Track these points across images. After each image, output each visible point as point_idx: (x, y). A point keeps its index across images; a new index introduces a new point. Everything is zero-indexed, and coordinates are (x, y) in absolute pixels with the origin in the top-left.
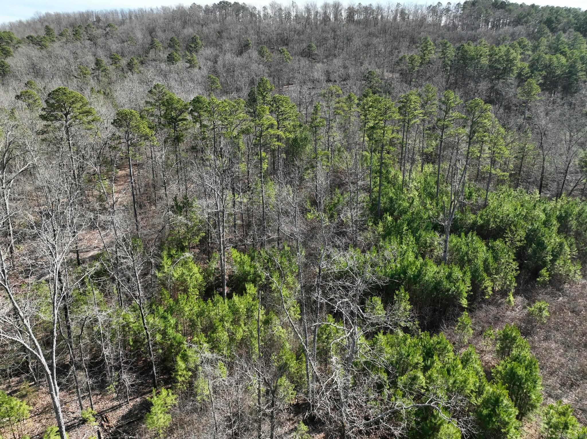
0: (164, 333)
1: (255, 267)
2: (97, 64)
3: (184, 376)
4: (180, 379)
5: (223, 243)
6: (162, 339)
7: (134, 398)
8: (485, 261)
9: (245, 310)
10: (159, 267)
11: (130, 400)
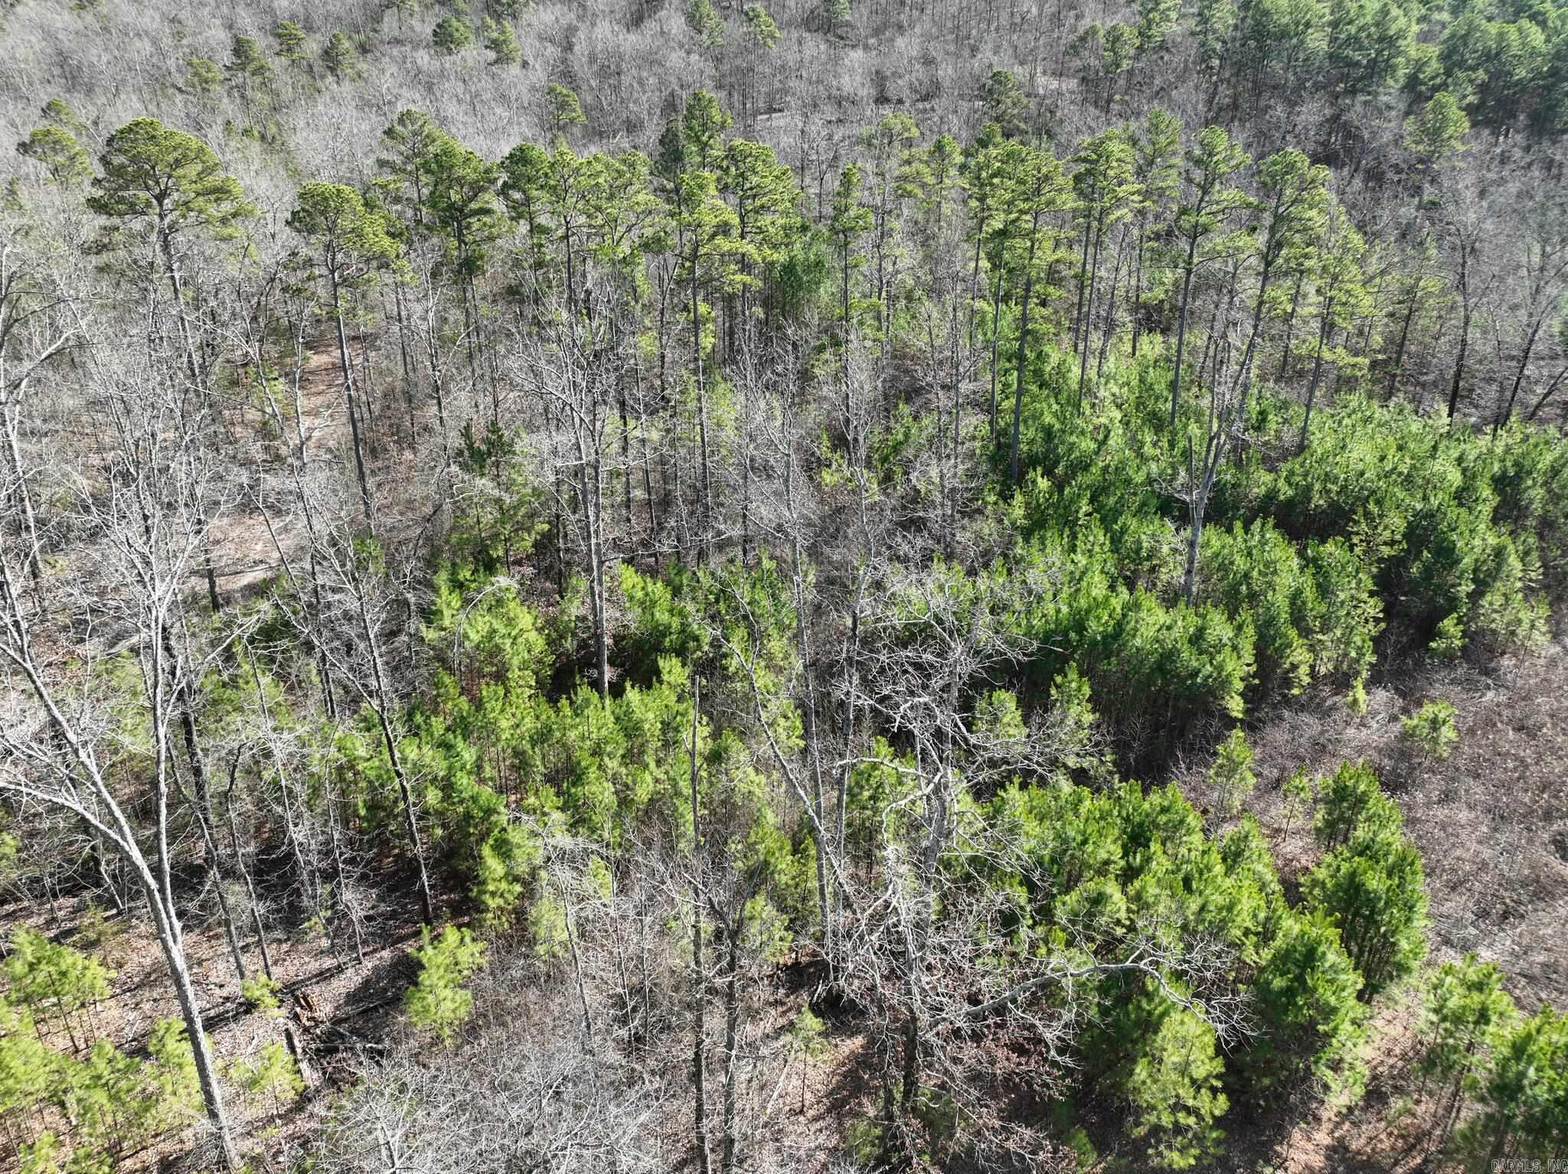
0: (447, 787)
1: (682, 614)
2: (237, 52)
3: (502, 895)
4: (492, 903)
5: (598, 552)
6: (443, 800)
7: (375, 951)
8: (1296, 596)
9: (659, 726)
10: (429, 614)
11: (364, 955)
